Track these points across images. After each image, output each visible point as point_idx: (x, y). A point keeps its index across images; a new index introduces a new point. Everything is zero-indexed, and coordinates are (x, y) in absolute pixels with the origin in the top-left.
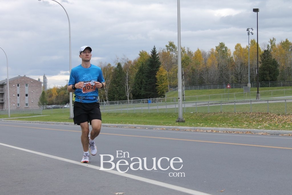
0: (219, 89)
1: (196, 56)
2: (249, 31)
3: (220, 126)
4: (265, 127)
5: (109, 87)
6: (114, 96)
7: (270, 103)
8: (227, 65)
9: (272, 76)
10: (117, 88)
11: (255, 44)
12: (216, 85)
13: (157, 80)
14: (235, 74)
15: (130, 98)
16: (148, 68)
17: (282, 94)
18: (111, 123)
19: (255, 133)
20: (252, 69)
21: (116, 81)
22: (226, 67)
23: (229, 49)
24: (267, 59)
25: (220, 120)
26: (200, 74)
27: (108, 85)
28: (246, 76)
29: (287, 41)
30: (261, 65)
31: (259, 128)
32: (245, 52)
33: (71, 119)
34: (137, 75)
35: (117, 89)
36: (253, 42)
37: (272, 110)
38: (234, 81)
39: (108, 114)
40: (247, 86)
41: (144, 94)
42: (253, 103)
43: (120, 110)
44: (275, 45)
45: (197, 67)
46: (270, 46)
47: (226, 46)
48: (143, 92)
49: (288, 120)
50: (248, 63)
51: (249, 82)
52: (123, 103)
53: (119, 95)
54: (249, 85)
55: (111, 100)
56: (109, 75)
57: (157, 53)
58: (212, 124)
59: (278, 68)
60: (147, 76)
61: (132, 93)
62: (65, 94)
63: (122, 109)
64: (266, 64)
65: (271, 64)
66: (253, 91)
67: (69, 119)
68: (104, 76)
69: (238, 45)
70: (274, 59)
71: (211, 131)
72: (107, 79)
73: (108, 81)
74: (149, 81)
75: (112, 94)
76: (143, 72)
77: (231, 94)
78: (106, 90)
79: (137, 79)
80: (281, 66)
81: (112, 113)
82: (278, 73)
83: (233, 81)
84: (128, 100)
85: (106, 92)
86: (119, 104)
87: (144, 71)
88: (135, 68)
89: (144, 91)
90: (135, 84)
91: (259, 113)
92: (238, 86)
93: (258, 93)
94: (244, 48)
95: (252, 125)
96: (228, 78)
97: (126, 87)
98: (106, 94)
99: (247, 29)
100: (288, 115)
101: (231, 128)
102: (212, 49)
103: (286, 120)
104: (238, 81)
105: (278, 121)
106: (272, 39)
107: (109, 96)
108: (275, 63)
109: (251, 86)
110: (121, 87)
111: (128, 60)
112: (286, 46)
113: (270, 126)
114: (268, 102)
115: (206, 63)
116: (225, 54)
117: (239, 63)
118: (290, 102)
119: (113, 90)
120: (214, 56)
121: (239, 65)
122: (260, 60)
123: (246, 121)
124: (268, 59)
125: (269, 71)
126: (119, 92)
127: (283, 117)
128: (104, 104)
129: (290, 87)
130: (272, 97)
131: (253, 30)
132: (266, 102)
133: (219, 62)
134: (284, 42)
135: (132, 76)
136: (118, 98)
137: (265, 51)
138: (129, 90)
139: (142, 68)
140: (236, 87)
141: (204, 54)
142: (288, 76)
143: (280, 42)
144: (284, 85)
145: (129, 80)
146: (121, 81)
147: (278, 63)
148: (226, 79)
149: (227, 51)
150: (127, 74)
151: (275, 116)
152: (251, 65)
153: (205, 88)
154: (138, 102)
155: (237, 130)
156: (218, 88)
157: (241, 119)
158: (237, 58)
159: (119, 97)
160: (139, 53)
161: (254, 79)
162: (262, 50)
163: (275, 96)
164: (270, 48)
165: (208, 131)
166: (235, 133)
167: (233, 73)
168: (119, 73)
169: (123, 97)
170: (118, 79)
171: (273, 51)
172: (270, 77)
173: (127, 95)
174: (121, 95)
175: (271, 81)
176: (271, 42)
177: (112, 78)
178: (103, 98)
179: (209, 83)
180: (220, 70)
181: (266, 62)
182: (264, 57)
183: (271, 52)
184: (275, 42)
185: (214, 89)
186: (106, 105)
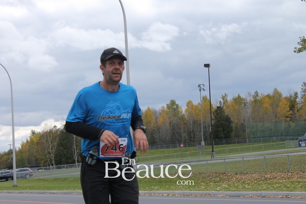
0: (172, 148)
1: (146, 115)
2: (201, 87)
3: (176, 189)
4: (224, 188)
5: (56, 150)
6: (61, 159)
7: (226, 162)
8: (179, 123)
9: (226, 133)
10: (64, 151)
11: (207, 101)
12: (168, 145)
14: (187, 132)
15: (78, 162)
17: (237, 151)
18: (58, 190)
19: (214, 195)
20: (205, 126)
21: (63, 143)
22: (178, 125)
23: (180, 106)
24: (219, 115)
25: (175, 182)
26: (151, 134)
27: (54, 148)
28: (199, 134)
29: (239, 96)
30: (214, 122)
31: (218, 189)
32: (197, 109)
33: (14, 186)
35: (63, 152)
36: (204, 98)
37: (229, 169)
38: (188, 139)
40: (201, 144)
42: (208, 162)
43: (68, 174)
44: (227, 101)
45: (148, 126)
46: (222, 102)
47: (177, 103)
49: (246, 179)
50: (201, 120)
51: (203, 140)
52: (71, 167)
53: (66, 158)
54: (203, 143)
55: (58, 164)
56: (56, 137)
58: (167, 186)
59: (232, 125)
61: (80, 156)
62: (8, 159)
63: (70, 174)
64: (219, 121)
65: (224, 121)
66: (207, 149)
67: (13, 186)
68: (50, 139)
69: (189, 103)
70: (227, 116)
71: (167, 195)
72: (54, 142)
73: (54, 143)
75: (59, 158)
77: (184, 153)
78: (52, 153)
80: (235, 122)
81: (59, 178)
82: (232, 130)
83: (185, 139)
84: (77, 164)
85: (53, 155)
86: (67, 168)
91: (216, 173)
92: (192, 145)
93: (213, 151)
94: (195, 105)
95: (210, 187)
96: (181, 137)
97: (74, 149)
98: (53, 158)
99: (198, 85)
100: (246, 174)
101: (188, 191)
102: (163, 107)
103: (245, 179)
104: (191, 139)
105: (236, 180)
106: (224, 95)
107: (55, 160)
108: (228, 120)
109: (205, 144)
110: (69, 150)
112: (239, 102)
113: (230, 187)
114: (225, 161)
115: (157, 122)
116: (177, 112)
117: (192, 121)
118: (247, 160)
119: (59, 153)
120: (165, 114)
121: (191, 123)
122: (213, 117)
123: (202, 181)
124: (221, 116)
125: (222, 129)
126: (67, 155)
127: (241, 176)
128: (51, 169)
130: (227, 155)
131: (204, 86)
132: (223, 161)
133: (170, 120)
134: (236, 97)
136: (65, 162)
137: (218, 107)
138: (77, 152)
140: (190, 145)
141: (155, 112)
142: (242, 132)
143: (233, 98)
144: (238, 142)
145: (76, 142)
146: (69, 143)
147: (232, 119)
148: (179, 137)
149: (178, 109)
151: (232, 175)
152: (204, 123)
153: (157, 148)
155: (195, 192)
156: (171, 147)
157: (197, 181)
158: (189, 115)
159: (66, 160)
161: (208, 137)
162: (214, 107)
163: (230, 154)
164: (222, 104)
165: (164, 195)
166: (193, 196)
167: (186, 131)
168: (66, 135)
169: (70, 160)
170: (65, 142)
171: (225, 107)
172: (224, 134)
173: (75, 158)
174: (69, 158)
175: (225, 138)
176: (223, 98)
177: (58, 140)
178: (50, 162)
179: (161, 142)
180: (172, 129)
181: (219, 119)
182: (217, 114)
183: (223, 108)
184: (228, 98)
185: (167, 149)
186: (52, 169)
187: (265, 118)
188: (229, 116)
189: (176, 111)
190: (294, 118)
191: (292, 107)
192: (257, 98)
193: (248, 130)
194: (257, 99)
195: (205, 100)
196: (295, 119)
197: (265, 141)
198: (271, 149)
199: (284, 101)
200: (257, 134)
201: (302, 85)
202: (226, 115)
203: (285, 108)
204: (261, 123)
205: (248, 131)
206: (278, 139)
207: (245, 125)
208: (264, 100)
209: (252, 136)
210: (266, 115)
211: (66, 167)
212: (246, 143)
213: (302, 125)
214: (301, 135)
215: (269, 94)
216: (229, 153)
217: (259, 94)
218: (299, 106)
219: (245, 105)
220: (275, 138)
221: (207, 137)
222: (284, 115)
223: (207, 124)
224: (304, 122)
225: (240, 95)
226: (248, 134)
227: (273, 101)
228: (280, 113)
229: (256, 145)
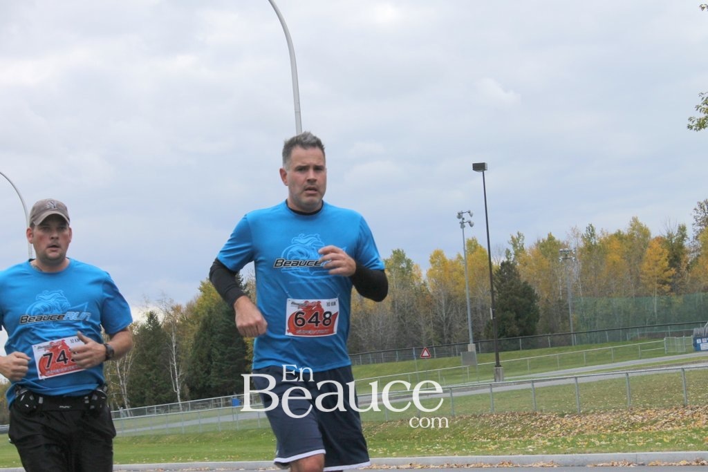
0: (399, 361)
2: (463, 219)
3: (429, 453)
4: (544, 447)
5: (131, 371)
6: (142, 393)
8: (413, 303)
9: (525, 324)
10: (149, 373)
11: (477, 250)
12: (390, 353)
13: (247, 348)
14: (434, 323)
15: (183, 398)
16: (223, 321)
17: (551, 364)
19: (523, 464)
20: (475, 308)
21: (147, 356)
23: (414, 264)
24: (508, 283)
25: (417, 438)
27: (127, 367)
28: (461, 326)
29: (551, 238)
31: (531, 450)
32: (455, 270)
34: (197, 338)
35: (150, 376)
36: (472, 246)
37: (543, 405)
38: (435, 339)
39: (135, 439)
40: (467, 351)
41: (219, 384)
43: (164, 426)
44: (523, 249)
46: (512, 251)
47: (407, 257)
48: (214, 381)
49: (587, 427)
50: (464, 295)
51: (471, 341)
52: (166, 411)
53: (155, 390)
54: (471, 347)
55: (137, 404)
57: (243, 283)
58: (406, 447)
59: (536, 304)
60: (222, 341)
61: (188, 385)
63: (169, 426)
64: (507, 296)
65: (516, 295)
66: (481, 361)
69: (437, 258)
70: (526, 283)
71: (409, 466)
74: (229, 353)
75: (138, 390)
76: (211, 330)
77: (430, 372)
78: (123, 380)
79: (199, 347)
80: (542, 299)
81: (143, 436)
82: (538, 316)
83: (430, 340)
84: (180, 402)
85: (124, 384)
86: (158, 412)
87: (215, 329)
88: (193, 323)
89: (216, 377)
90: (193, 363)
91: (513, 415)
92: (445, 352)
93: (498, 365)
94: (451, 260)
95: (509, 445)
97: (173, 369)
98: (124, 391)
99: (457, 214)
100: (586, 414)
101: (459, 455)
103: (581, 426)
104: (444, 339)
105: (561, 430)
106: (515, 236)
107: (132, 395)
108: (527, 292)
109: (477, 350)
110: (161, 372)
111: (174, 305)
112: (550, 250)
113: (556, 444)
114: (533, 385)
116: (408, 277)
117: (443, 297)
119: (139, 380)
121: (443, 302)
122: (495, 289)
123: (482, 434)
124: (512, 284)
125: (515, 313)
126: (156, 383)
127: (574, 419)
128: (122, 416)
129: (569, 347)
130: (530, 374)
131: (472, 216)
133: (394, 296)
134: (543, 241)
135: (184, 343)
136: (153, 398)
137: (503, 264)
138: (181, 376)
139: (210, 322)
140: (441, 354)
142: (560, 321)
143: (536, 242)
144: (553, 345)
145: (178, 353)
146: (160, 356)
147: (536, 291)
148: (414, 336)
149: (411, 269)
150: (174, 339)
151: (552, 419)
152: (472, 300)
153: (366, 362)
154: (203, 405)
156: (397, 359)
157: (469, 433)
158: (436, 284)
159: (156, 395)
160: (199, 285)
161: (482, 334)
162: (495, 263)
163: (535, 371)
164: (513, 256)
165: (400, 466)
166: (473, 467)
167: (430, 322)
168: (152, 337)
169: (165, 395)
170: (150, 352)
171: (520, 263)
172: (520, 326)
173: (176, 389)
174: (161, 390)
175: (521, 335)
176: (515, 242)
177: (135, 349)
178: (118, 400)
179: (374, 349)
180: (398, 317)
181: (507, 292)
182: (501, 279)
183: (516, 266)
184: (524, 242)
185: (389, 364)
186: (124, 417)
187: (614, 286)
188: (529, 284)
189: (406, 275)
190: (680, 283)
191: (675, 260)
192: (593, 241)
193: (575, 316)
194: (593, 243)
195: (473, 248)
196: (683, 287)
197: (614, 340)
198: (631, 358)
199: (656, 245)
200: (595, 324)
201: (695, 209)
202: (522, 282)
203: (659, 262)
204: (605, 298)
205: (573, 316)
206: (643, 335)
207: (568, 305)
208: (609, 246)
209: (584, 329)
210: (615, 279)
211: (155, 410)
212: (570, 344)
213: (699, 301)
214: (697, 324)
215: (619, 232)
216: (534, 368)
217: (597, 232)
218: (690, 257)
219: (565, 259)
220: (638, 333)
221: (480, 333)
222: (656, 278)
223: (479, 303)
224: (704, 294)
225: (553, 235)
226: (574, 325)
227: (630, 248)
228: (646, 274)
229: (595, 349)
